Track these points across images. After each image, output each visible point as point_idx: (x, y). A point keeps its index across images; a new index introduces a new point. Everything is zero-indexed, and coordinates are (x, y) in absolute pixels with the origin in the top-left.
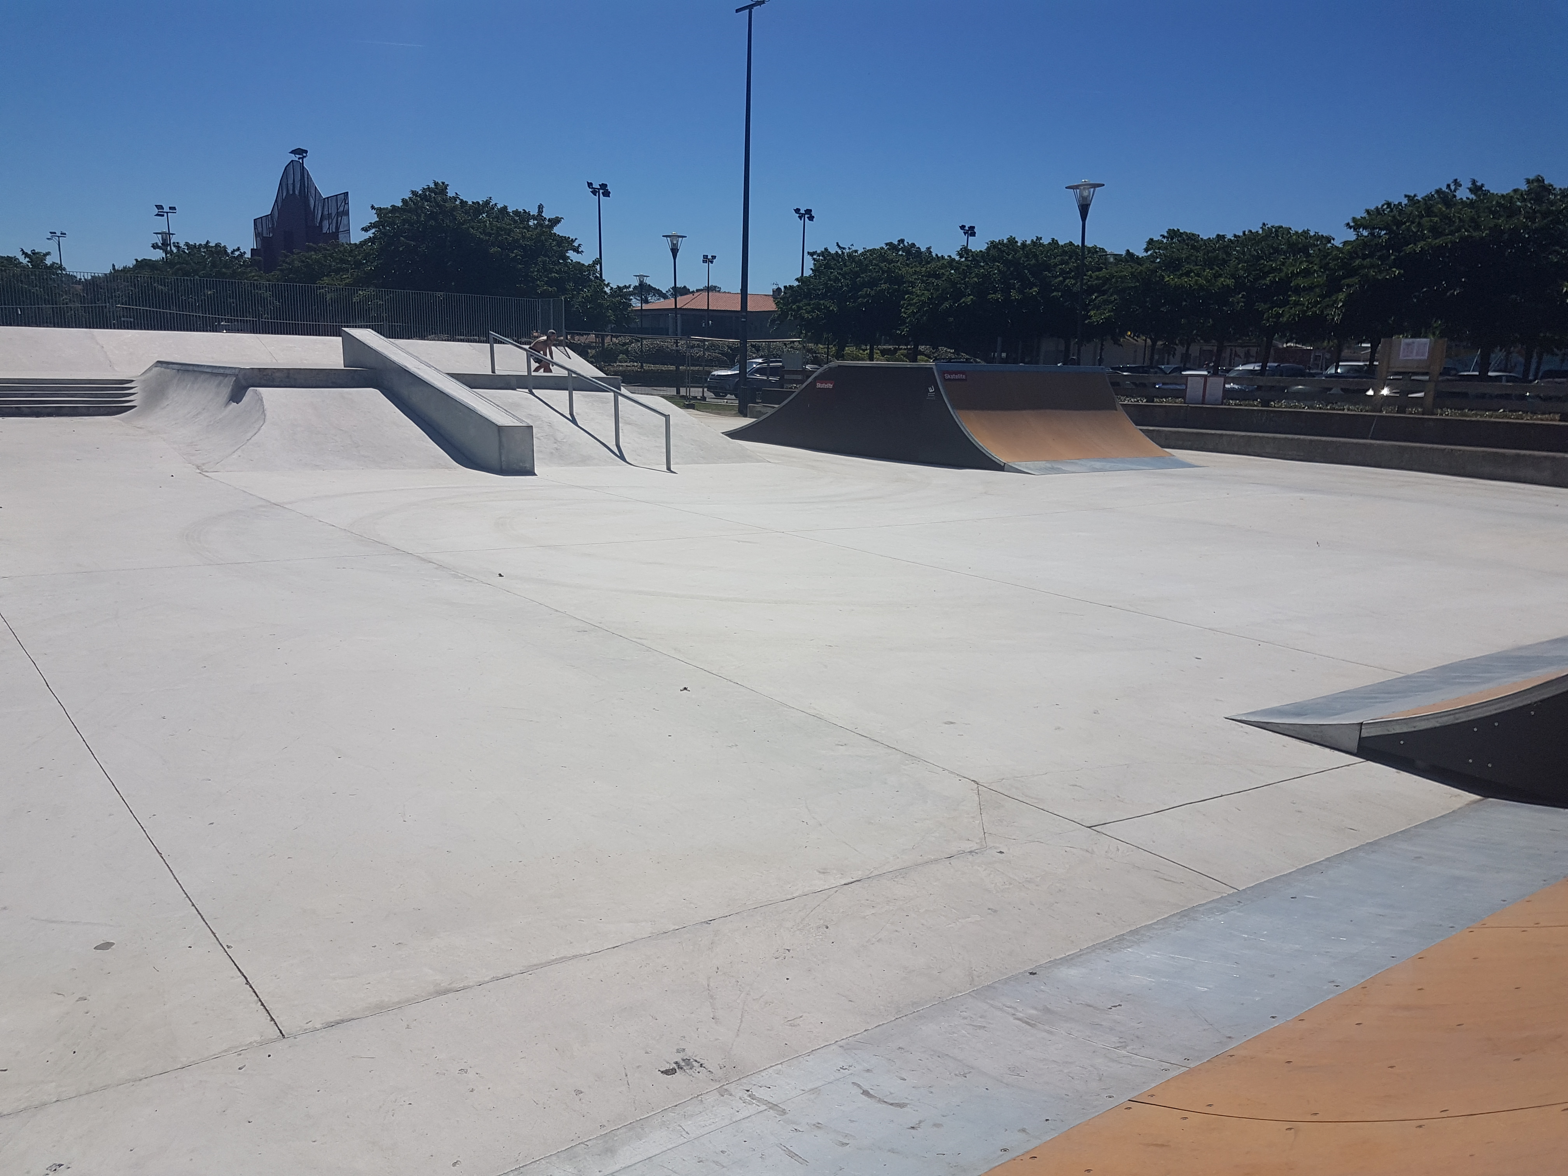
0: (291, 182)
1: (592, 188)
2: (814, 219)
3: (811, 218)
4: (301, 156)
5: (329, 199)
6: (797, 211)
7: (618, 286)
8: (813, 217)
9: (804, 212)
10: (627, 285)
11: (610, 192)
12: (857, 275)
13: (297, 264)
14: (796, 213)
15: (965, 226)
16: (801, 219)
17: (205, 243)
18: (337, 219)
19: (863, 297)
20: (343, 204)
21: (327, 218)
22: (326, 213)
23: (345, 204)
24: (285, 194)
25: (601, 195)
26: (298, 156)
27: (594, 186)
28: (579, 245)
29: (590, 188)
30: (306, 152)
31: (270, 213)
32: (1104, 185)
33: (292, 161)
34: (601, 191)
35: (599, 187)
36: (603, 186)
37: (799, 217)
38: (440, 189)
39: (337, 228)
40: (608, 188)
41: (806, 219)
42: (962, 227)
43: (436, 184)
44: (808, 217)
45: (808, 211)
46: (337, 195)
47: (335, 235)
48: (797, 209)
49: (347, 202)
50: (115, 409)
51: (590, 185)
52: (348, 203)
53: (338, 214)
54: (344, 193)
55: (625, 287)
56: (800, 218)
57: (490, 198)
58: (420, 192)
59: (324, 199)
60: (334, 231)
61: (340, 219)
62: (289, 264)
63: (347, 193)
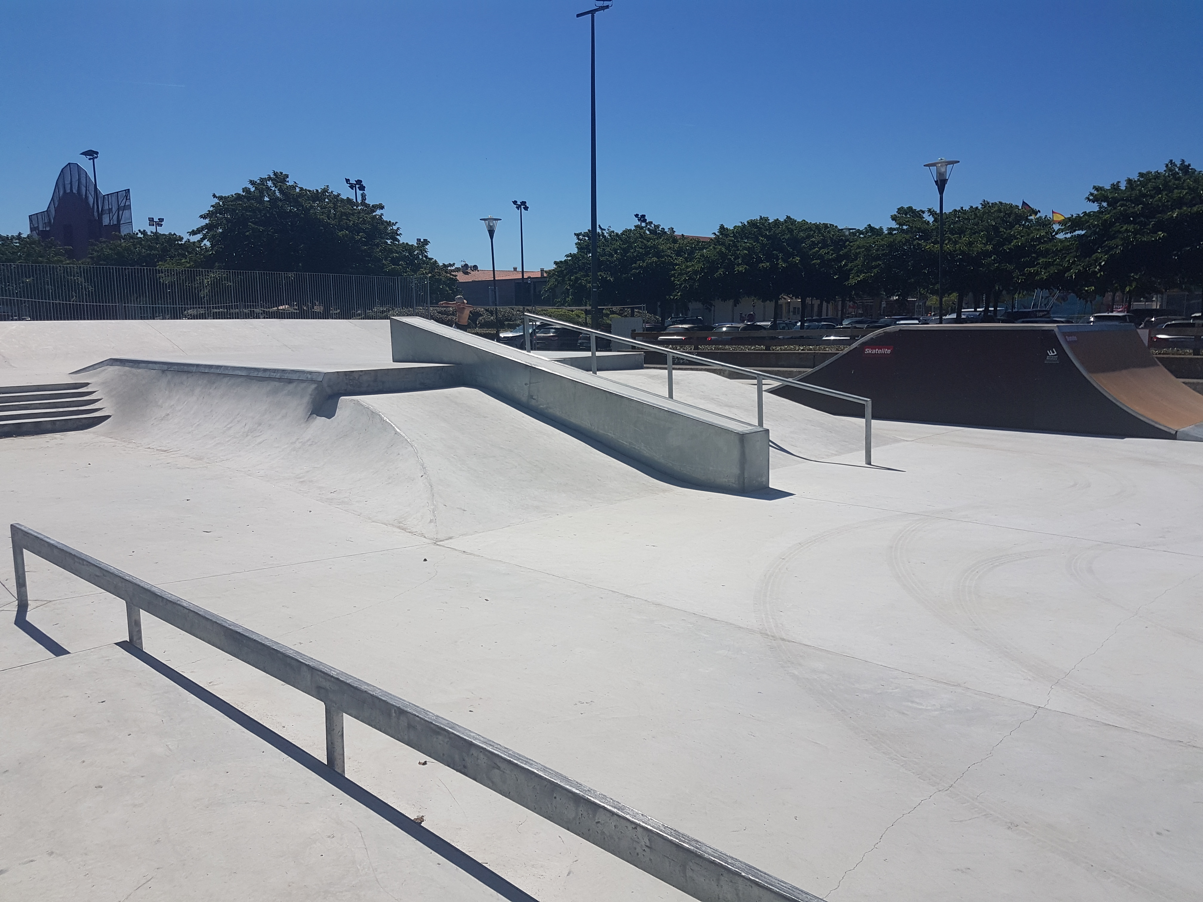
0: (67, 182)
1: (350, 183)
2: (528, 209)
3: (526, 208)
4: (92, 157)
5: (109, 195)
6: (515, 202)
7: (444, 264)
8: (528, 207)
9: (520, 204)
10: (452, 263)
11: (365, 187)
12: (626, 251)
13: (107, 251)
14: (514, 204)
15: (638, 215)
16: (518, 210)
17: (17, 234)
18: (118, 213)
19: (636, 268)
20: (125, 200)
21: (108, 212)
22: (106, 207)
23: (126, 199)
24: (61, 193)
25: (358, 189)
26: (88, 157)
27: (351, 182)
28: (398, 228)
29: (348, 183)
30: (97, 153)
31: (46, 210)
32: (959, 162)
33: (69, 163)
34: (357, 186)
35: (355, 183)
36: (359, 182)
37: (516, 207)
38: (280, 178)
39: (119, 220)
40: (363, 183)
41: (522, 209)
42: (637, 216)
43: (275, 174)
44: (524, 208)
45: (524, 203)
46: (117, 192)
47: (117, 227)
48: (515, 201)
49: (128, 198)
50: (84, 421)
51: (347, 181)
52: (130, 199)
53: (118, 210)
54: (125, 190)
55: (450, 265)
56: (518, 208)
57: (328, 186)
58: (258, 182)
59: (104, 196)
60: (115, 223)
61: (121, 212)
62: (98, 252)
63: (129, 190)
